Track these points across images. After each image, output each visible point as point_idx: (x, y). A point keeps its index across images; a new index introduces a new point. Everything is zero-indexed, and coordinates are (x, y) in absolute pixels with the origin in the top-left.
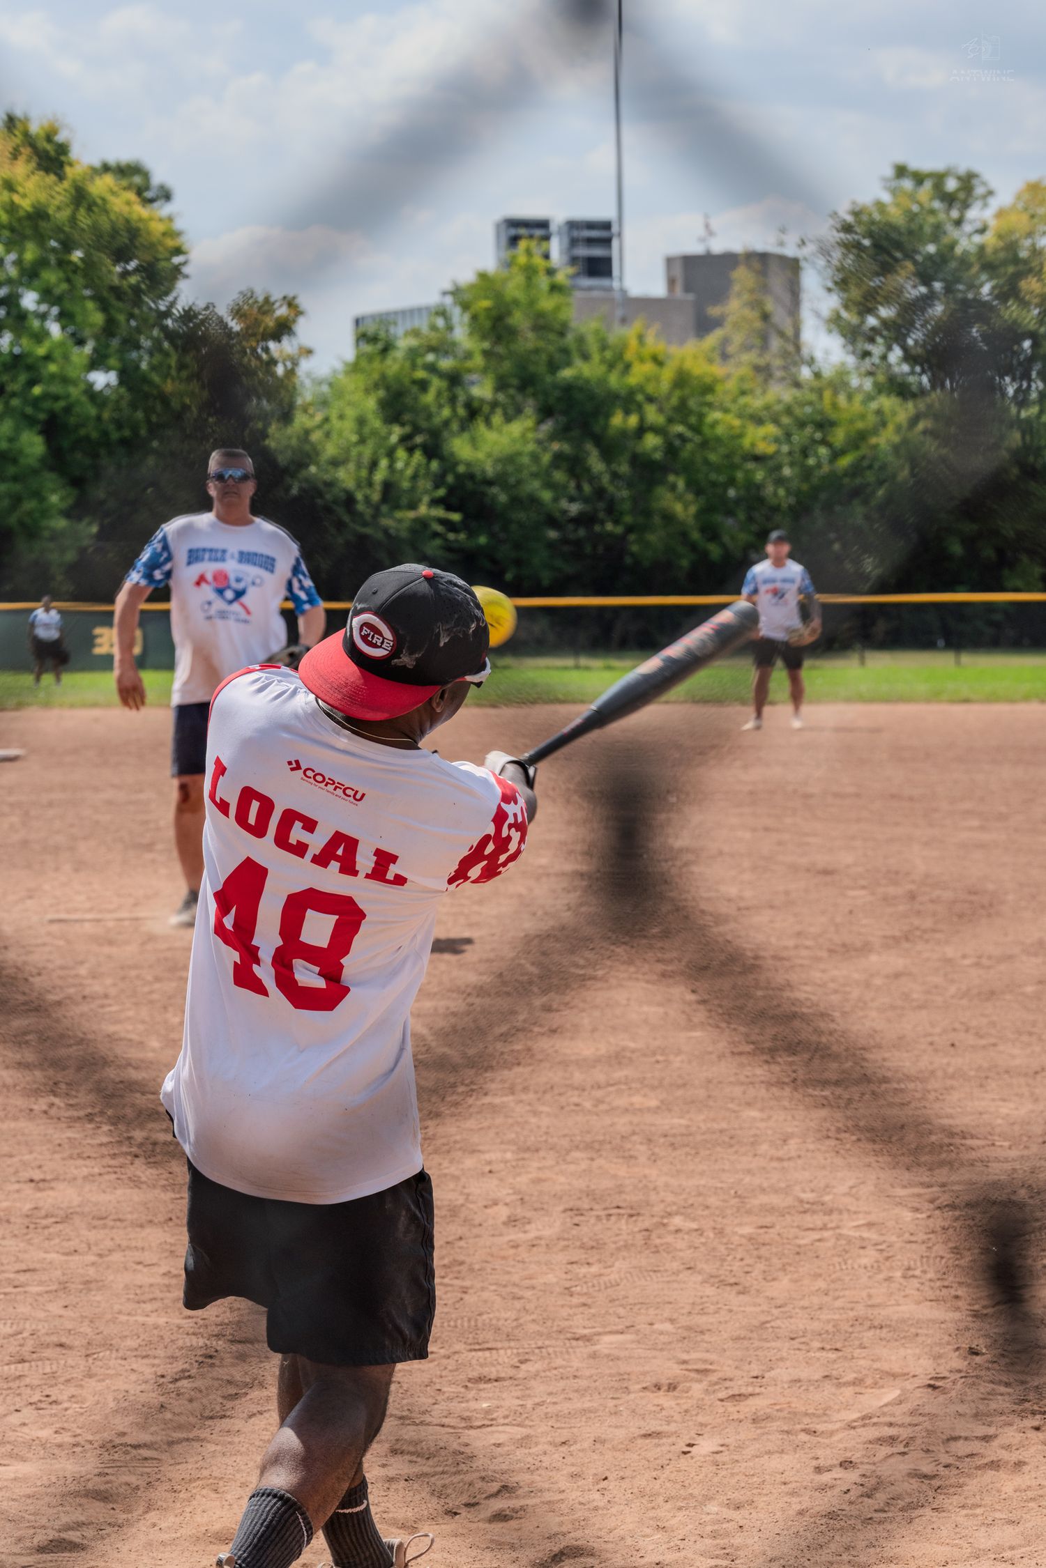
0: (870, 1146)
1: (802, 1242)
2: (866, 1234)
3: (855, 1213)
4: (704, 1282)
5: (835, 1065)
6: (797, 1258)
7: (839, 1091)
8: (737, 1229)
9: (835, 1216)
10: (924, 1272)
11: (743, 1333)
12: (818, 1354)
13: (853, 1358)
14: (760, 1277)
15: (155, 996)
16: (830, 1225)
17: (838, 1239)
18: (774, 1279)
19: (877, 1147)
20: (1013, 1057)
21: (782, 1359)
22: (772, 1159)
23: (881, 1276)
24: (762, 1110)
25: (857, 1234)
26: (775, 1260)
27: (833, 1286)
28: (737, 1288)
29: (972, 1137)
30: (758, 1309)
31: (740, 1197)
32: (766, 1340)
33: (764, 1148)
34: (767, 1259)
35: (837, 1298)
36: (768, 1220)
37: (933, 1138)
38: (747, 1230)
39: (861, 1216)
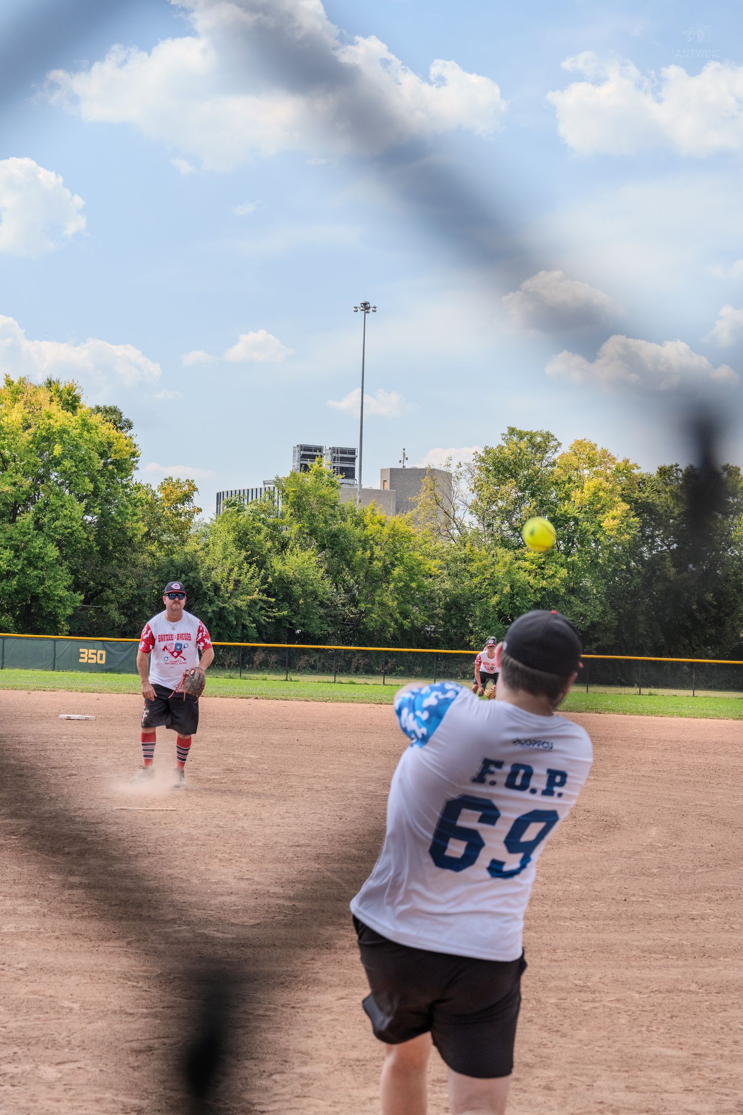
0: (602, 955)
1: (585, 1008)
2: (618, 1006)
3: (607, 993)
4: (540, 1029)
5: (565, 909)
6: (586, 1018)
7: (574, 923)
8: (547, 1000)
9: (597, 994)
10: (658, 1028)
11: (570, 1059)
12: (618, 1074)
13: (637, 1076)
14: (570, 1028)
15: (187, 854)
16: (596, 1000)
17: (604, 1008)
18: (578, 1029)
19: (606, 955)
20: (659, 908)
21: (599, 1076)
22: (551, 961)
23: (635, 1030)
24: (536, 932)
25: (613, 1005)
26: (574, 1018)
27: (611, 1034)
28: (559, 1033)
29: (655, 953)
30: (575, 1046)
31: (542, 981)
32: (587, 1064)
33: (545, 954)
34: (570, 1018)
35: (615, 1042)
36: (563, 995)
37: (634, 953)
38: (553, 1000)
39: (611, 995)
